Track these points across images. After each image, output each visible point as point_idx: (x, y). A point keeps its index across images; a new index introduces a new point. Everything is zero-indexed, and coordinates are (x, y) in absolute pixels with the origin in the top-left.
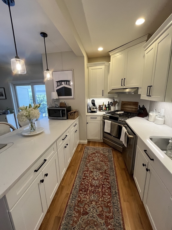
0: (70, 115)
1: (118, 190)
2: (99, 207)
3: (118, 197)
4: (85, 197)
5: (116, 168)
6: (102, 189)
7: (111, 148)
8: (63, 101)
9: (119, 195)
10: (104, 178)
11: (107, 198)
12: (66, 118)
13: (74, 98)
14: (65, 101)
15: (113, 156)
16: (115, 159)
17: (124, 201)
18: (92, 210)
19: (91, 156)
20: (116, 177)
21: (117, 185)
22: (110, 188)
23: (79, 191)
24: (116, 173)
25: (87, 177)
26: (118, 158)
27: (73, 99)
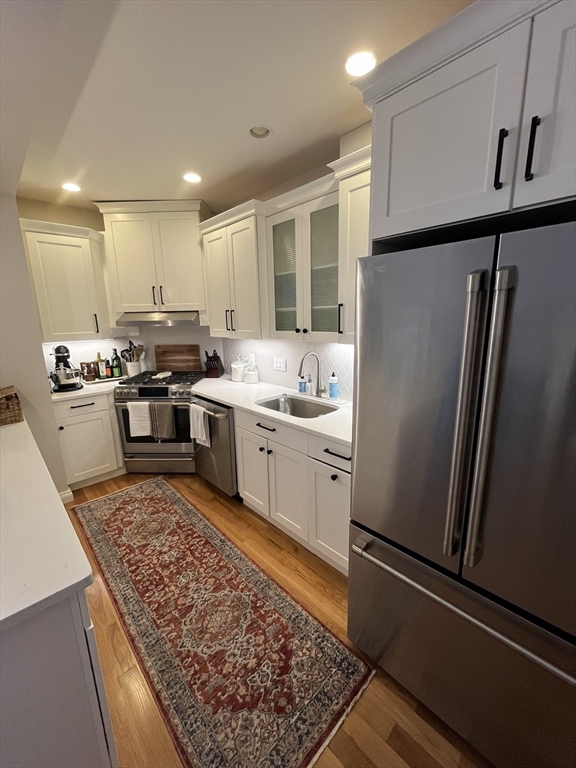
1: (224, 535)
2: (206, 582)
3: (229, 543)
4: (166, 593)
5: (198, 507)
6: (193, 555)
7: (160, 478)
9: (229, 540)
10: (183, 537)
11: (212, 559)
15: (176, 489)
16: (185, 492)
17: (242, 541)
18: (196, 596)
19: (115, 520)
20: (208, 519)
21: (218, 529)
22: (207, 542)
23: (142, 596)
24: (202, 514)
25: (141, 561)
26: (189, 487)
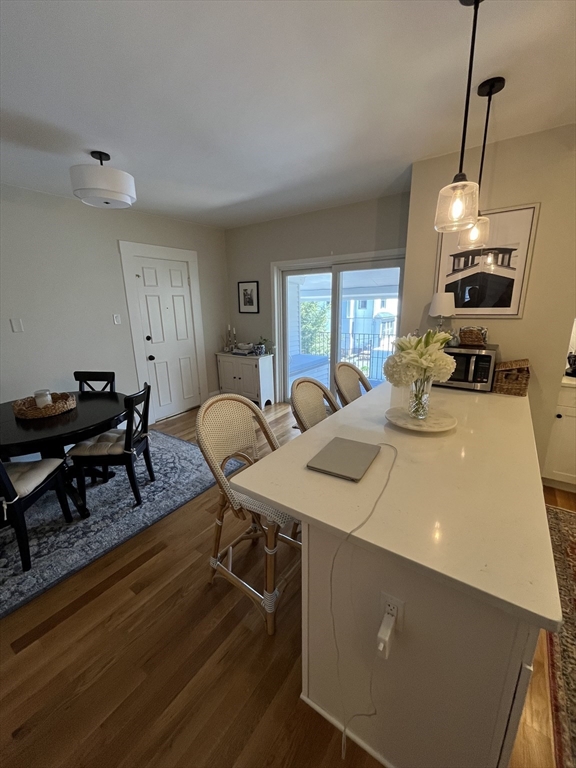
0: (506, 377)
8: (475, 325)
12: (487, 386)
13: (520, 316)
14: (486, 326)
27: (514, 317)
